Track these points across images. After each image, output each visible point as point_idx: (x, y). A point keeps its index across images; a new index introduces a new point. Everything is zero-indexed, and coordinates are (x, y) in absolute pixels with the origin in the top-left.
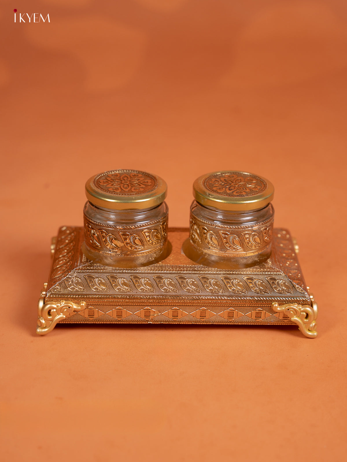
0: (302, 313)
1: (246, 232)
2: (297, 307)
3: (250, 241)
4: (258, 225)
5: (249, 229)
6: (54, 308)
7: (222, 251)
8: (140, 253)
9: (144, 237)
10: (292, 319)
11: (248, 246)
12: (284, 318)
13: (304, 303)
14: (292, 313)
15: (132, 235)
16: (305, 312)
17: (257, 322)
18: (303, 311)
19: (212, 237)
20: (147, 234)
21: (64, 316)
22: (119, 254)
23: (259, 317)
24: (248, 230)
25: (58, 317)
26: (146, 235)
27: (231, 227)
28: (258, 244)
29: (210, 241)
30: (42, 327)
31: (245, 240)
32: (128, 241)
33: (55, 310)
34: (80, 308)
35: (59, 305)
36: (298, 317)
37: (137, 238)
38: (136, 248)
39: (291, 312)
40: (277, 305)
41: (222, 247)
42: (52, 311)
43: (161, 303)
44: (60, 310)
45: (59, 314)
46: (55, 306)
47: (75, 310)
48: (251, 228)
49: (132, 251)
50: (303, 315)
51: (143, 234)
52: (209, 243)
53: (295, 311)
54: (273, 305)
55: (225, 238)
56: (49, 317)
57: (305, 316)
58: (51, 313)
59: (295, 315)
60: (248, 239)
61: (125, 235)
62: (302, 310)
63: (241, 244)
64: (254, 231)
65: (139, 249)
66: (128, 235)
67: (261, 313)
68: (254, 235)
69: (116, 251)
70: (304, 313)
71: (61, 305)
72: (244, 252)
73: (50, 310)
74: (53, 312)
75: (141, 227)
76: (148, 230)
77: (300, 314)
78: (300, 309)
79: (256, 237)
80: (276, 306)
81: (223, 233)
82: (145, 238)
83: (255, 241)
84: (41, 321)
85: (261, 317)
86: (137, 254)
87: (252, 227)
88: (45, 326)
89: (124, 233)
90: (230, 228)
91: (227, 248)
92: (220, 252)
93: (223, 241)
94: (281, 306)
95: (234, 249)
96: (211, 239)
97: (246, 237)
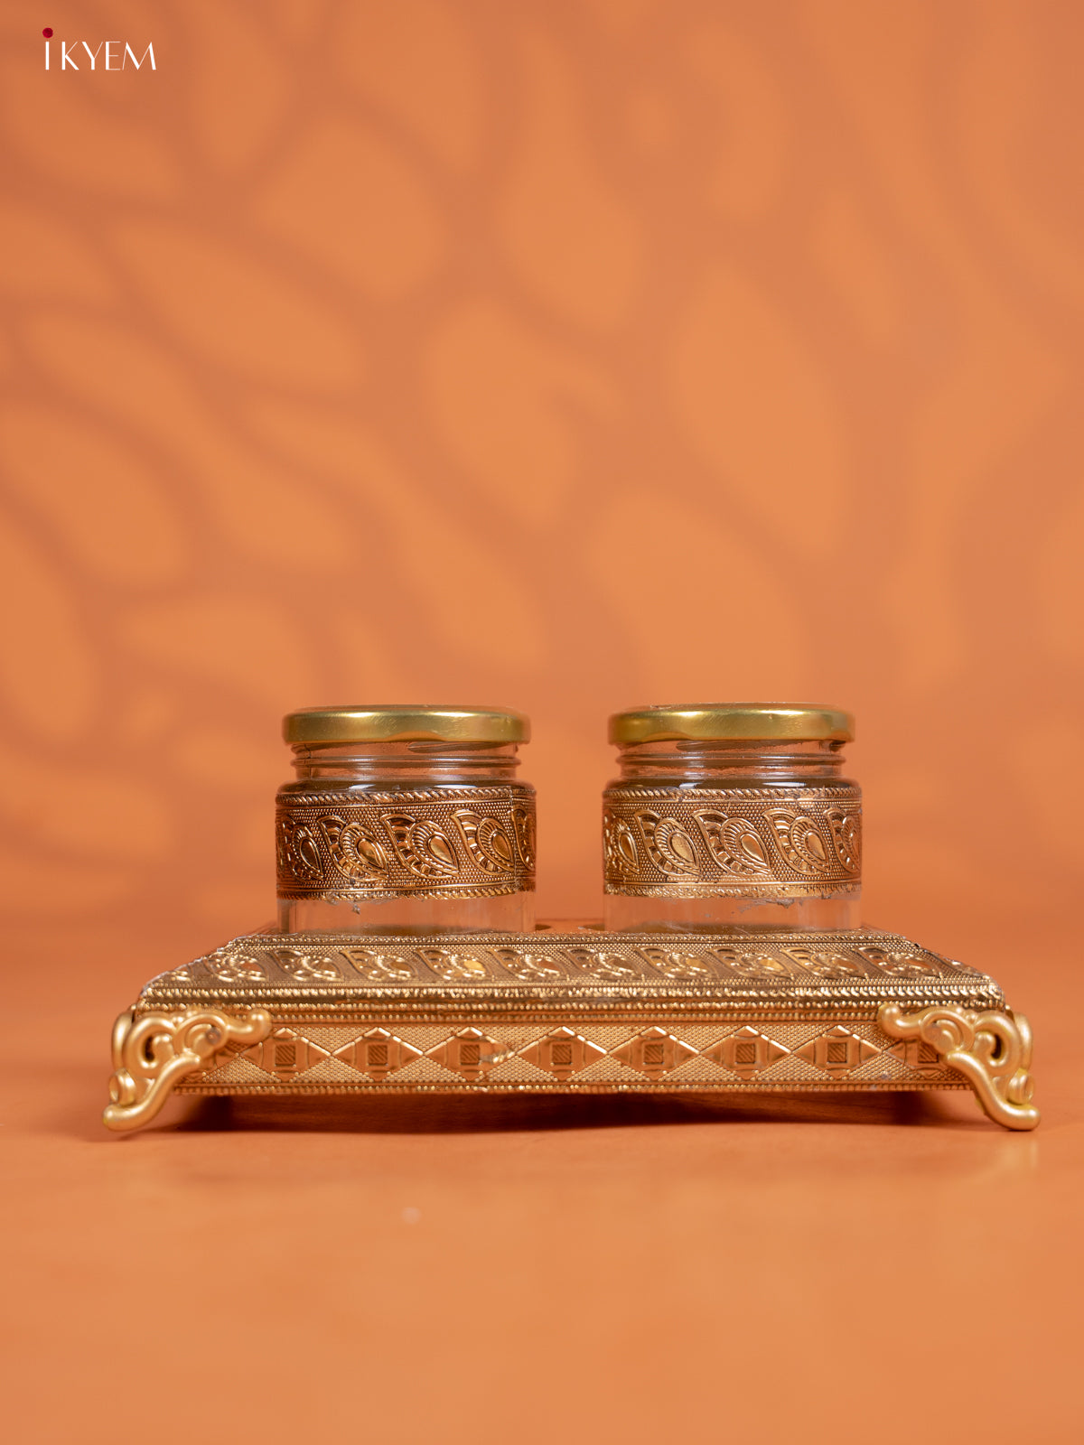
0: (980, 1036)
1: (778, 811)
2: (961, 1015)
3: (793, 843)
4: (814, 792)
5: (786, 800)
6: (164, 1031)
7: (706, 881)
8: (447, 890)
9: (460, 833)
10: (949, 1057)
11: (786, 859)
12: (923, 1062)
13: (983, 1005)
14: (945, 1036)
15: (420, 821)
16: (989, 1031)
17: (835, 1082)
18: (982, 1029)
19: (671, 838)
20: (467, 826)
21: (198, 1059)
22: (380, 892)
23: (841, 1062)
24: (786, 805)
25: (173, 1064)
26: (466, 829)
27: (731, 792)
28: (819, 862)
29: (666, 853)
30: (122, 1102)
31: (776, 838)
32: (407, 843)
33: (166, 1038)
34: (249, 1029)
35: (180, 1019)
36: (969, 1050)
37: (436, 833)
38: (432, 871)
39: (946, 1033)
40: (895, 1010)
41: (705, 866)
42: (157, 1040)
43: (515, 1013)
44: (182, 1038)
45: (178, 1053)
46: (167, 1024)
47: (234, 1037)
48: (792, 800)
49: (422, 878)
50: (984, 1042)
51: (456, 825)
52: (663, 861)
53: (959, 1027)
54: (883, 1012)
55: (713, 832)
56: (145, 1064)
57: (992, 1048)
58: (155, 1051)
59: (959, 1045)
60: (786, 836)
61: (399, 823)
62: (981, 1025)
63: (766, 852)
64: (803, 812)
65: (443, 873)
66: (408, 823)
67: (846, 1044)
68: (804, 826)
69: (373, 880)
70: (990, 1038)
71: (186, 1018)
72: (777, 880)
73: (149, 1040)
74: (161, 1043)
75: (447, 799)
76: (471, 813)
77: (975, 1039)
78: (971, 1021)
79: (810, 834)
80: (891, 1015)
81: (706, 817)
82: (461, 837)
83: (808, 848)
84: (121, 1079)
85: (846, 1062)
86: (438, 893)
87: (796, 796)
88: (131, 1099)
89: (397, 816)
90: (728, 796)
91: (720, 868)
92: (700, 883)
93: (707, 841)
94: (909, 1017)
95: (744, 867)
96: (671, 843)
97: (779, 827)
